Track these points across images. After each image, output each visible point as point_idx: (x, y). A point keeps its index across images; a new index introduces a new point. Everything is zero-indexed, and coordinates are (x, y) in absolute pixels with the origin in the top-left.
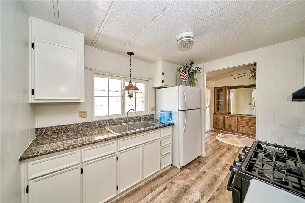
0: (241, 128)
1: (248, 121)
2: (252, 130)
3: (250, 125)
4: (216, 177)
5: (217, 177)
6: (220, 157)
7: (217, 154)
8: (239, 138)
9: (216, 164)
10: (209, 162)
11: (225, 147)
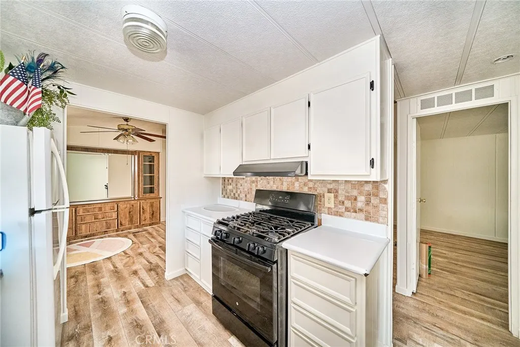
0: (83, 227)
1: (97, 210)
2: (104, 224)
3: (100, 217)
4: (135, 324)
5: (136, 322)
6: (99, 293)
7: (87, 295)
8: (87, 245)
9: (109, 308)
10: (93, 318)
11: (83, 273)
